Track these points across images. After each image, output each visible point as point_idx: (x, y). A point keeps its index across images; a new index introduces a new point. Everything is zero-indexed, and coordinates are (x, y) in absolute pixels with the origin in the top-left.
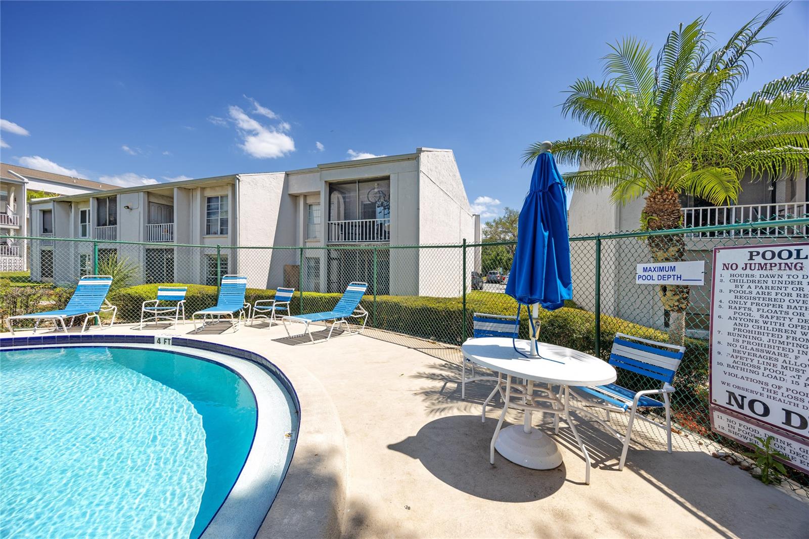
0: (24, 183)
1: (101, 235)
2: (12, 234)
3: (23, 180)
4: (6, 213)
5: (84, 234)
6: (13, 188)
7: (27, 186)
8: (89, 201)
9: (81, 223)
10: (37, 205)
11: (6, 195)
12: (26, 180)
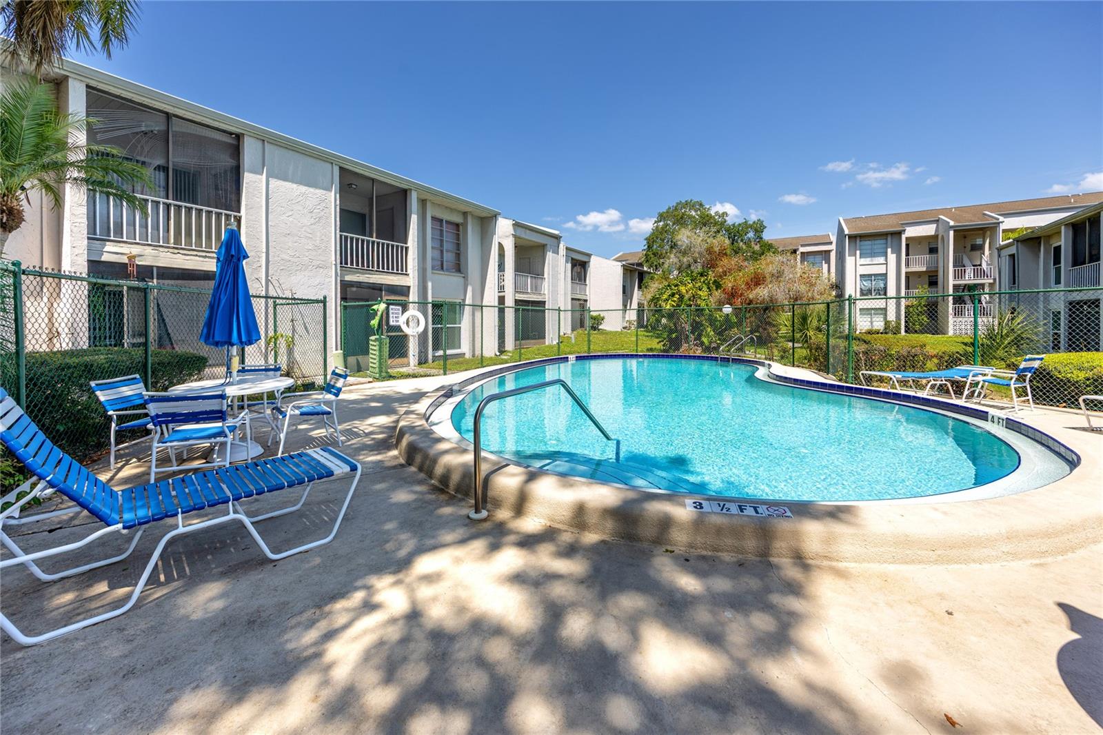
0: (999, 223)
1: (1079, 281)
2: (987, 290)
3: (998, 219)
4: (980, 265)
5: (1058, 281)
6: (988, 233)
7: (1002, 227)
8: (1060, 232)
9: (1054, 265)
10: (1006, 249)
11: (981, 243)
12: (1001, 219)
